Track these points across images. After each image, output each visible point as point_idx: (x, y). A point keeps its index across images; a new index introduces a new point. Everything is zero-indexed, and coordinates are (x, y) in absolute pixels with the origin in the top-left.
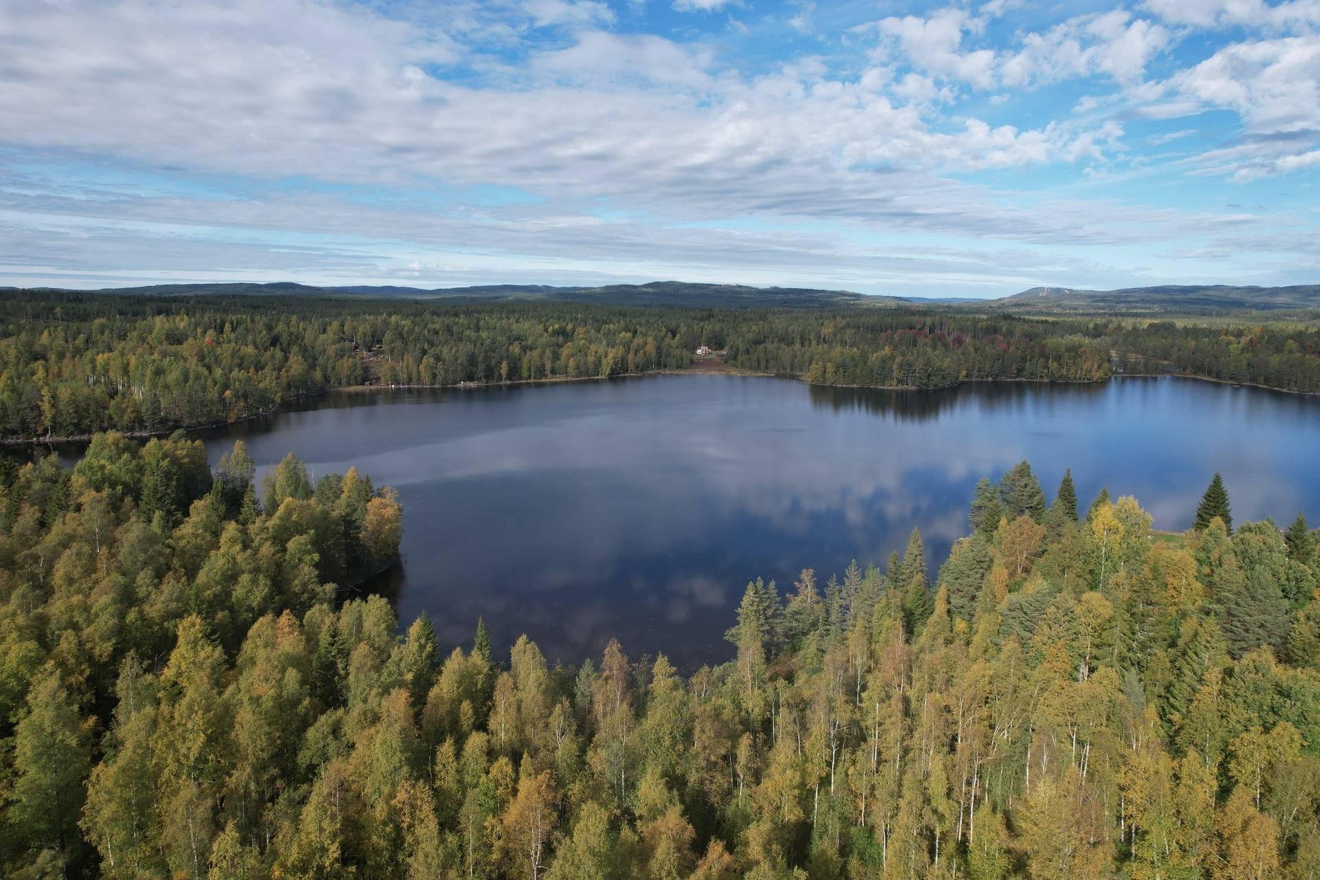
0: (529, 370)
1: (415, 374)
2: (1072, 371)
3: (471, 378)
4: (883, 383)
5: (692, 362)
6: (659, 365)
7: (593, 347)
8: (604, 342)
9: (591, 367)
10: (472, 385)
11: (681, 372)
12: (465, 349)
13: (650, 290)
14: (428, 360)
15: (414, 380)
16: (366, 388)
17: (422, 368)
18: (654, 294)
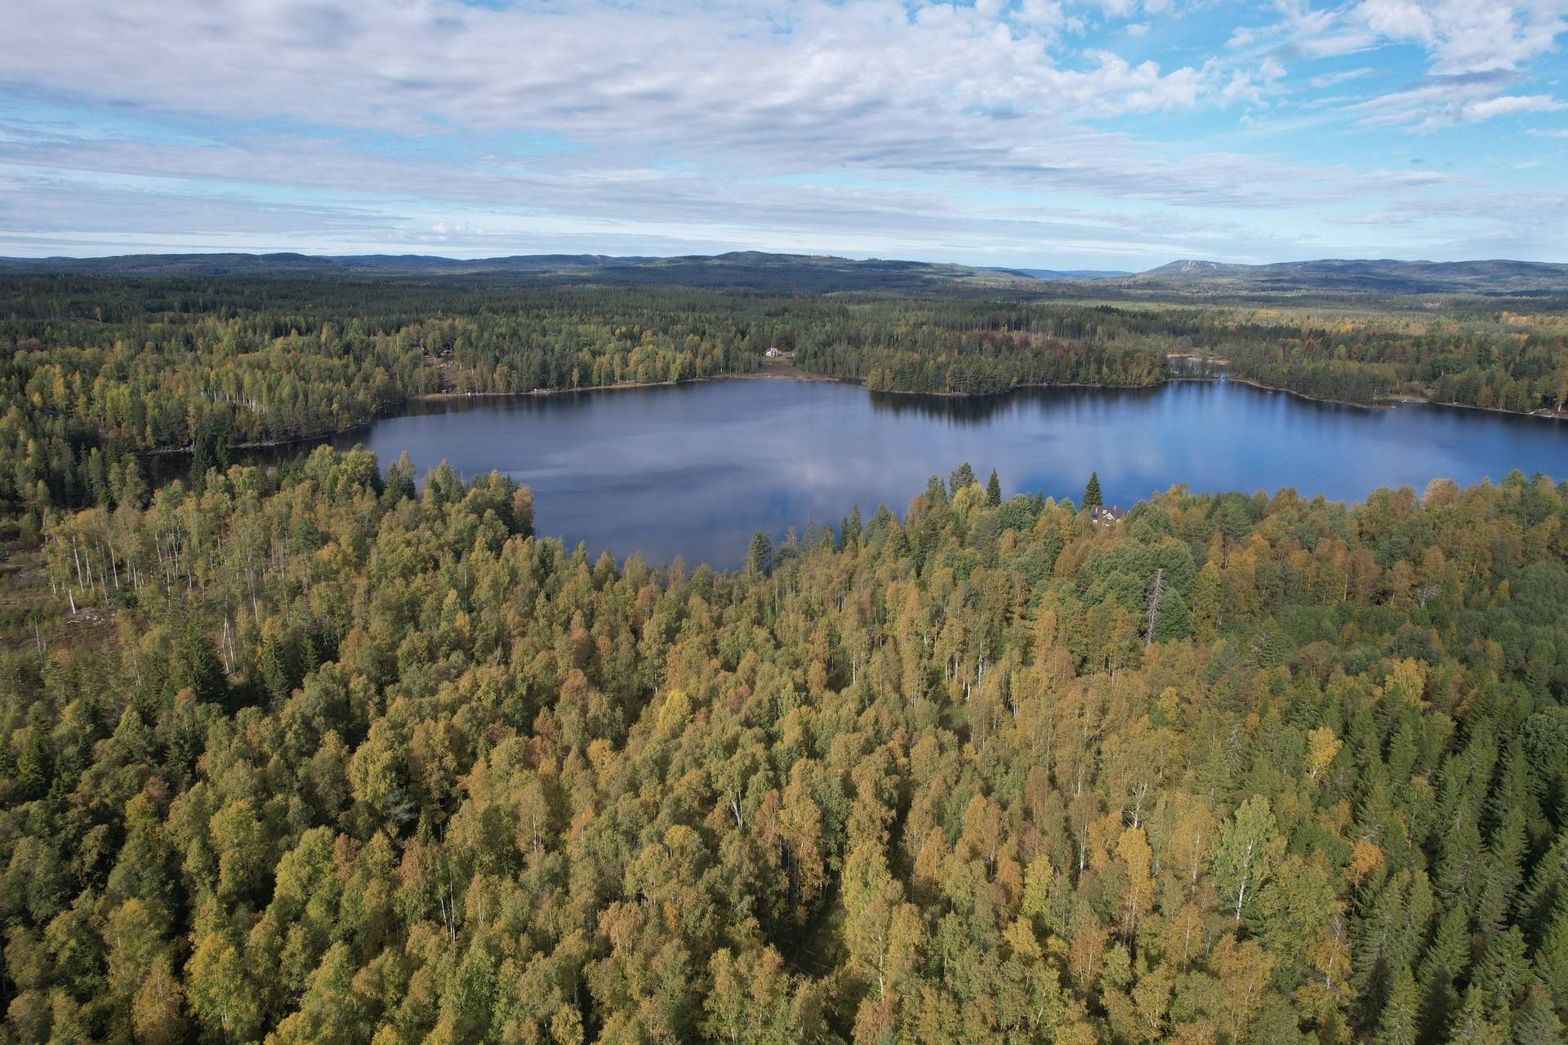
0: (600, 377)
1: (489, 382)
2: (1123, 376)
3: (543, 385)
4: (937, 389)
5: (760, 365)
6: (726, 368)
7: (661, 353)
8: (672, 346)
9: (660, 373)
10: (545, 392)
11: (749, 376)
12: (537, 357)
13: (727, 263)
14: (501, 369)
15: (489, 388)
16: (442, 396)
17: (496, 376)
18: (730, 268)
